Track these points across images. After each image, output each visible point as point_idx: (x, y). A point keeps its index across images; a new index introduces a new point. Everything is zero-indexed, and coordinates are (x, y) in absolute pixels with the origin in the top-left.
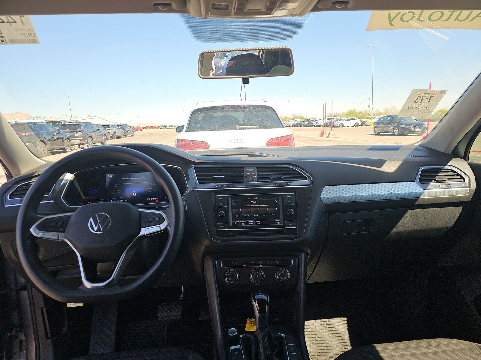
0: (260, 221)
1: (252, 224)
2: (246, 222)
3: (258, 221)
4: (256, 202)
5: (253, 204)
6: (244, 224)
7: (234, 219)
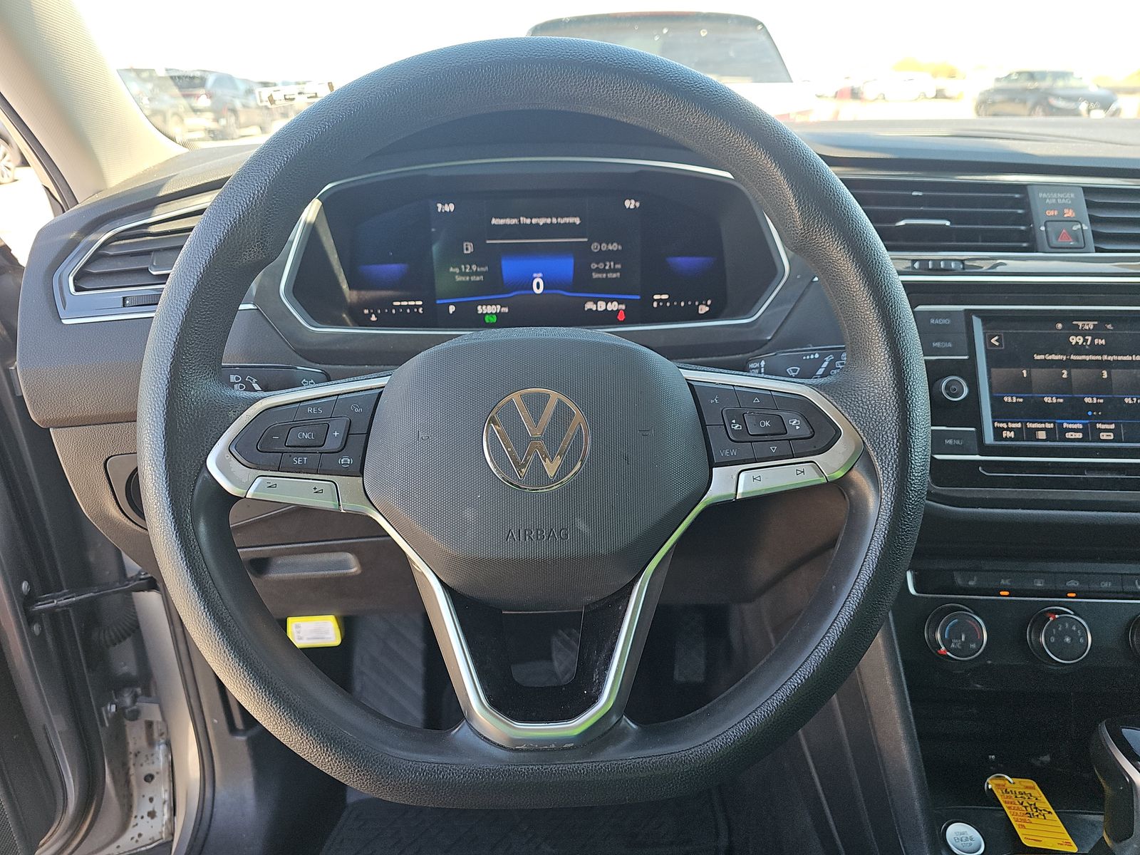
0: (1112, 426)
1: (1079, 435)
2: (1052, 426)
3: (1103, 427)
4: (1093, 341)
5: (1078, 349)
6: (1042, 435)
7: (1001, 412)
